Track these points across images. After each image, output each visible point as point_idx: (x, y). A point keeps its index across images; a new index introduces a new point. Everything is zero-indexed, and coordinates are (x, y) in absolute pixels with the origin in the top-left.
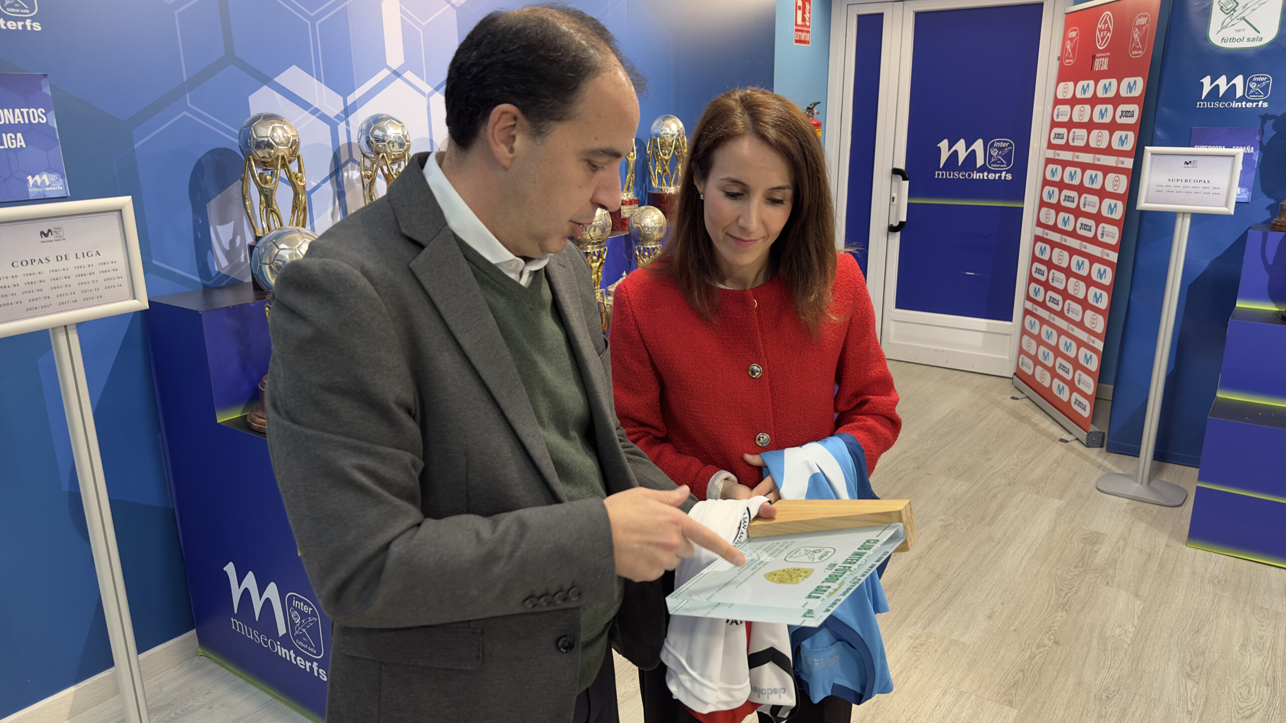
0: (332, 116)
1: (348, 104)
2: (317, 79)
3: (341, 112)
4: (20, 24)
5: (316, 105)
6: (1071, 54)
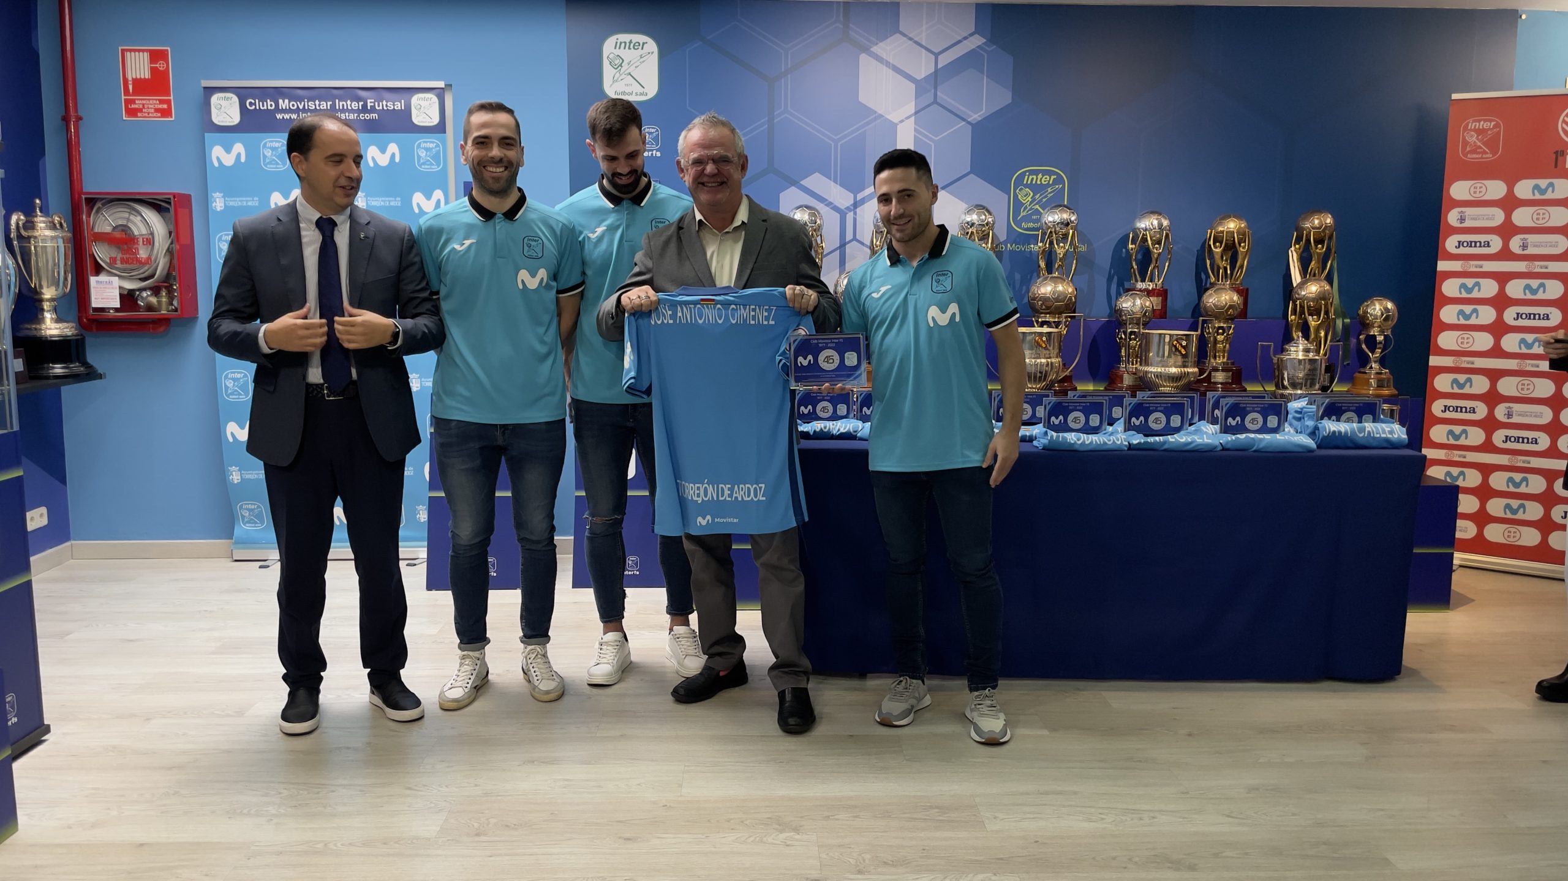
0: (843, 208)
1: (858, 200)
2: (834, 182)
3: (851, 205)
4: (650, 153)
5: (831, 200)
6: (1482, 148)
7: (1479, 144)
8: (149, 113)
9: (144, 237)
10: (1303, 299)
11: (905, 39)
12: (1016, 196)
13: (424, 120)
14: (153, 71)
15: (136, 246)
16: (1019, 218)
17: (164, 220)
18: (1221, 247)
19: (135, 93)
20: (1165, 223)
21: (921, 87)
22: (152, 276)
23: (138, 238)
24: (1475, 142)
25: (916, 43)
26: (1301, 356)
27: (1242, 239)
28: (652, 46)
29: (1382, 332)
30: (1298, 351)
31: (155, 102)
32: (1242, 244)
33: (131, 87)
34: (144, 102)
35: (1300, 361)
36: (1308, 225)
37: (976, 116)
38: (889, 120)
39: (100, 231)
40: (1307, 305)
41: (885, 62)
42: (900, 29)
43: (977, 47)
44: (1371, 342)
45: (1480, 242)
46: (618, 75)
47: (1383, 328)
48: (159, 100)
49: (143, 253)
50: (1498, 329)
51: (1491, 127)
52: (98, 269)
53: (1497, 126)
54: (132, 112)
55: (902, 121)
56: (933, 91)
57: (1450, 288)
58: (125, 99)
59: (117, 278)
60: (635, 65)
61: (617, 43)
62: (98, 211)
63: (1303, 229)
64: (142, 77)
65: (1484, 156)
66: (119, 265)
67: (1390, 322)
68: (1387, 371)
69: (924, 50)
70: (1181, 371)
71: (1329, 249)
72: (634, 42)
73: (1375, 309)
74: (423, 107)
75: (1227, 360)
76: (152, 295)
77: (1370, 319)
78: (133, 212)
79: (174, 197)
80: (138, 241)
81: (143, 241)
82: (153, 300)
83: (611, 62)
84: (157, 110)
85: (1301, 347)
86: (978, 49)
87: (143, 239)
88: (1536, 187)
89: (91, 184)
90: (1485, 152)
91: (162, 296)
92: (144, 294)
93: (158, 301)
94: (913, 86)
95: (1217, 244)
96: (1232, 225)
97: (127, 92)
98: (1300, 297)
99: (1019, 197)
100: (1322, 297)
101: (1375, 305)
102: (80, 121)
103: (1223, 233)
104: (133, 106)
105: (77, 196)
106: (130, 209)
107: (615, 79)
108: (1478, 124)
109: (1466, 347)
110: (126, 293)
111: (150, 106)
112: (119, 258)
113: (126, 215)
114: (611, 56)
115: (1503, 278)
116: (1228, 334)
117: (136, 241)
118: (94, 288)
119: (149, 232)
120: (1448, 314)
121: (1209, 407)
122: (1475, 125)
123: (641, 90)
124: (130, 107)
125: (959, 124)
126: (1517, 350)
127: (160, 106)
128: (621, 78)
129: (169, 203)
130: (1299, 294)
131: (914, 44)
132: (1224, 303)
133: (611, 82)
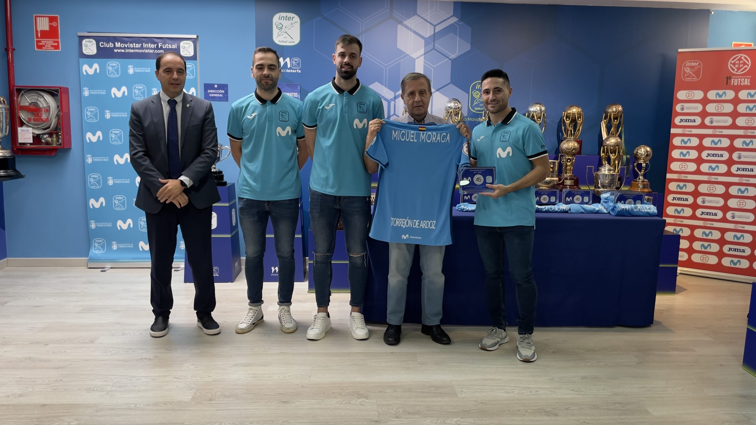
2: (385, 86)
4: (296, 71)
6: (692, 75)
7: (691, 73)
8: (48, 47)
9: (45, 108)
10: (607, 145)
11: (420, 18)
12: (472, 95)
13: (186, 54)
14: (51, 26)
15: (41, 113)
16: (474, 105)
17: (55, 100)
18: (569, 120)
19: (41, 37)
20: (543, 109)
21: (427, 41)
22: (49, 128)
23: (42, 109)
24: (689, 72)
25: (425, 20)
26: (607, 173)
27: (579, 116)
28: (297, 19)
29: (645, 162)
30: (605, 170)
31: (51, 42)
32: (579, 119)
33: (39, 35)
34: (46, 42)
35: (606, 175)
36: (610, 110)
37: (453, 56)
38: (411, 57)
39: (23, 105)
40: (610, 149)
41: (410, 28)
42: (417, 13)
43: (454, 23)
44: (640, 166)
45: (691, 120)
46: (280, 32)
47: (645, 160)
48: (53, 41)
49: (44, 117)
50: (699, 161)
51: (697, 65)
52: (22, 124)
53: (699, 64)
54: (40, 47)
55: (418, 58)
56: (433, 43)
57: (676, 141)
58: (36, 41)
59: (31, 128)
60: (289, 28)
61: (280, 17)
62: (22, 95)
63: (608, 112)
64: (45, 30)
65: (693, 79)
66: (32, 122)
67: (648, 157)
68: (647, 180)
69: (428, 24)
70: (550, 179)
71: (620, 122)
72: (288, 17)
73: (641, 151)
74: (186, 47)
75: (572, 174)
76: (48, 137)
77: (639, 155)
78: (39, 96)
79: (60, 89)
80: (42, 110)
81: (45, 110)
82: (49, 139)
83: (277, 26)
84: (52, 46)
85: (607, 168)
86: (455, 24)
87: (45, 109)
88: (718, 94)
89: (19, 82)
90: (694, 77)
91: (53, 137)
92: (45, 136)
93: (52, 140)
94: (423, 41)
95: (568, 119)
96: (574, 110)
97: (37, 37)
98: (607, 144)
99: (474, 95)
100: (617, 145)
101: (641, 149)
102: (14, 51)
103: (570, 114)
104: (40, 44)
105: (12, 88)
106: (38, 94)
107: (279, 34)
108: (690, 63)
109: (683, 169)
110: (36, 136)
111: (49, 44)
112: (32, 119)
113: (36, 97)
114: (277, 24)
115: (701, 137)
116: (572, 162)
117: (41, 110)
118: (20, 133)
119: (48, 106)
120: (675, 154)
121: (564, 196)
122: (689, 64)
123: (291, 40)
124: (38, 44)
125: (446, 59)
126: (708, 171)
127: (54, 44)
128: (282, 34)
129: (58, 92)
130: (606, 143)
131: (424, 20)
132: (571, 147)
133: (277, 36)
